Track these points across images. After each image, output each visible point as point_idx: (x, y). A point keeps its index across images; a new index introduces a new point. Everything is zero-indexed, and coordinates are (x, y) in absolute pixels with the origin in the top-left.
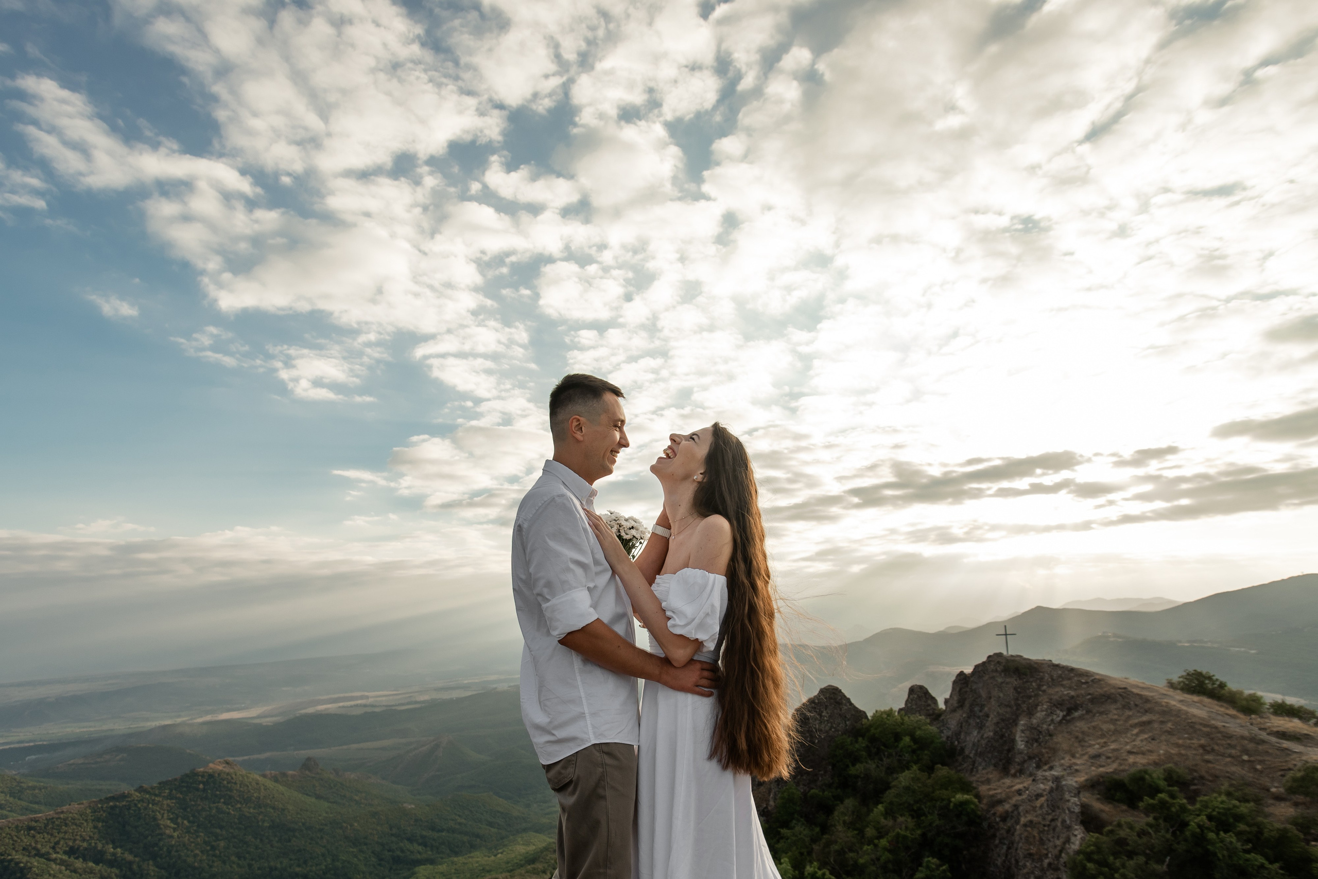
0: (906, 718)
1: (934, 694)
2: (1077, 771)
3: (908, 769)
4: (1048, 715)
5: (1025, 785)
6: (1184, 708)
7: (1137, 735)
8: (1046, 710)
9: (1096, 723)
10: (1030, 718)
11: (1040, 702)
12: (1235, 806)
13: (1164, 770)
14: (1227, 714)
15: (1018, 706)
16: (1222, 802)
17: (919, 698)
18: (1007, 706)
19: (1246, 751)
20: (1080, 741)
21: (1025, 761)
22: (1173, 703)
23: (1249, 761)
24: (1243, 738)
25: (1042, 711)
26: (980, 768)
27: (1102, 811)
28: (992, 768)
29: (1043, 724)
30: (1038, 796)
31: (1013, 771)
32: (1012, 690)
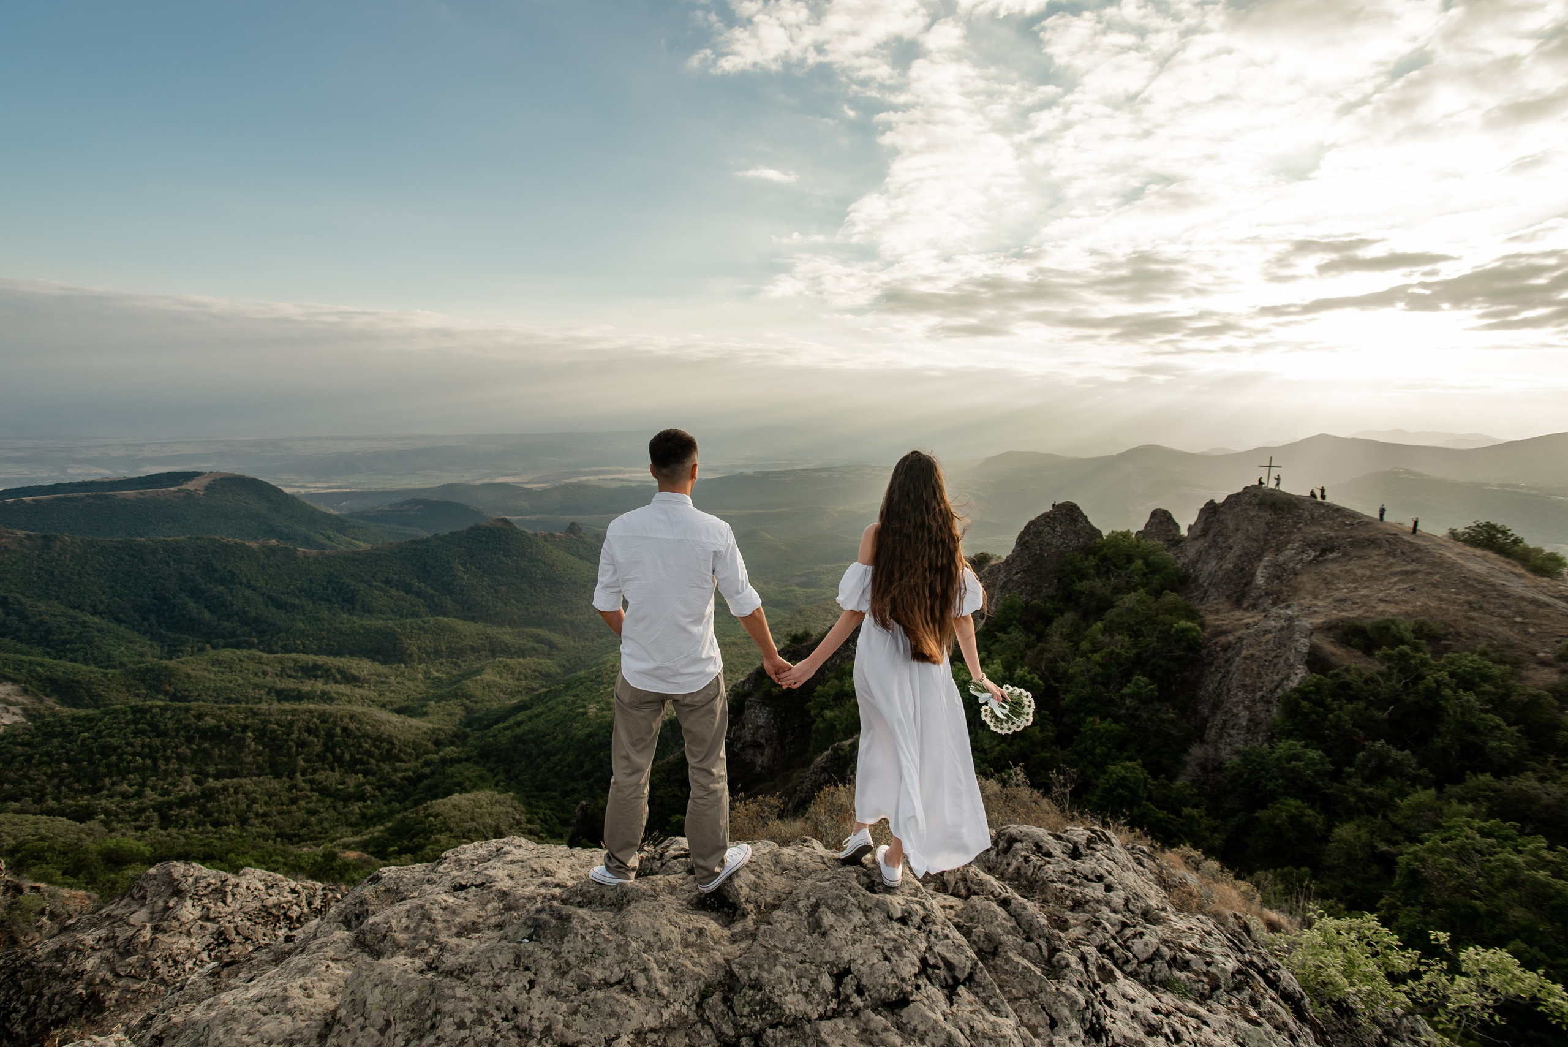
0: (1143, 542)
1: (1177, 520)
2: (1316, 612)
3: (1135, 591)
4: (1297, 554)
5: (1256, 619)
6: (1461, 562)
7: (1395, 583)
8: (1297, 549)
9: (1351, 567)
10: (1277, 555)
11: (1293, 540)
12: (1486, 667)
13: (1416, 622)
14: (1512, 572)
15: (1266, 541)
16: (1472, 661)
17: (1161, 522)
18: (1254, 540)
19: (1521, 613)
20: (1327, 583)
21: (1261, 597)
22: (1449, 554)
23: (1521, 623)
24: (1523, 598)
25: (1292, 549)
26: (1212, 598)
27: (1333, 654)
28: (1224, 598)
29: (1290, 562)
30: (1267, 632)
31: (1245, 605)
32: (1263, 525)
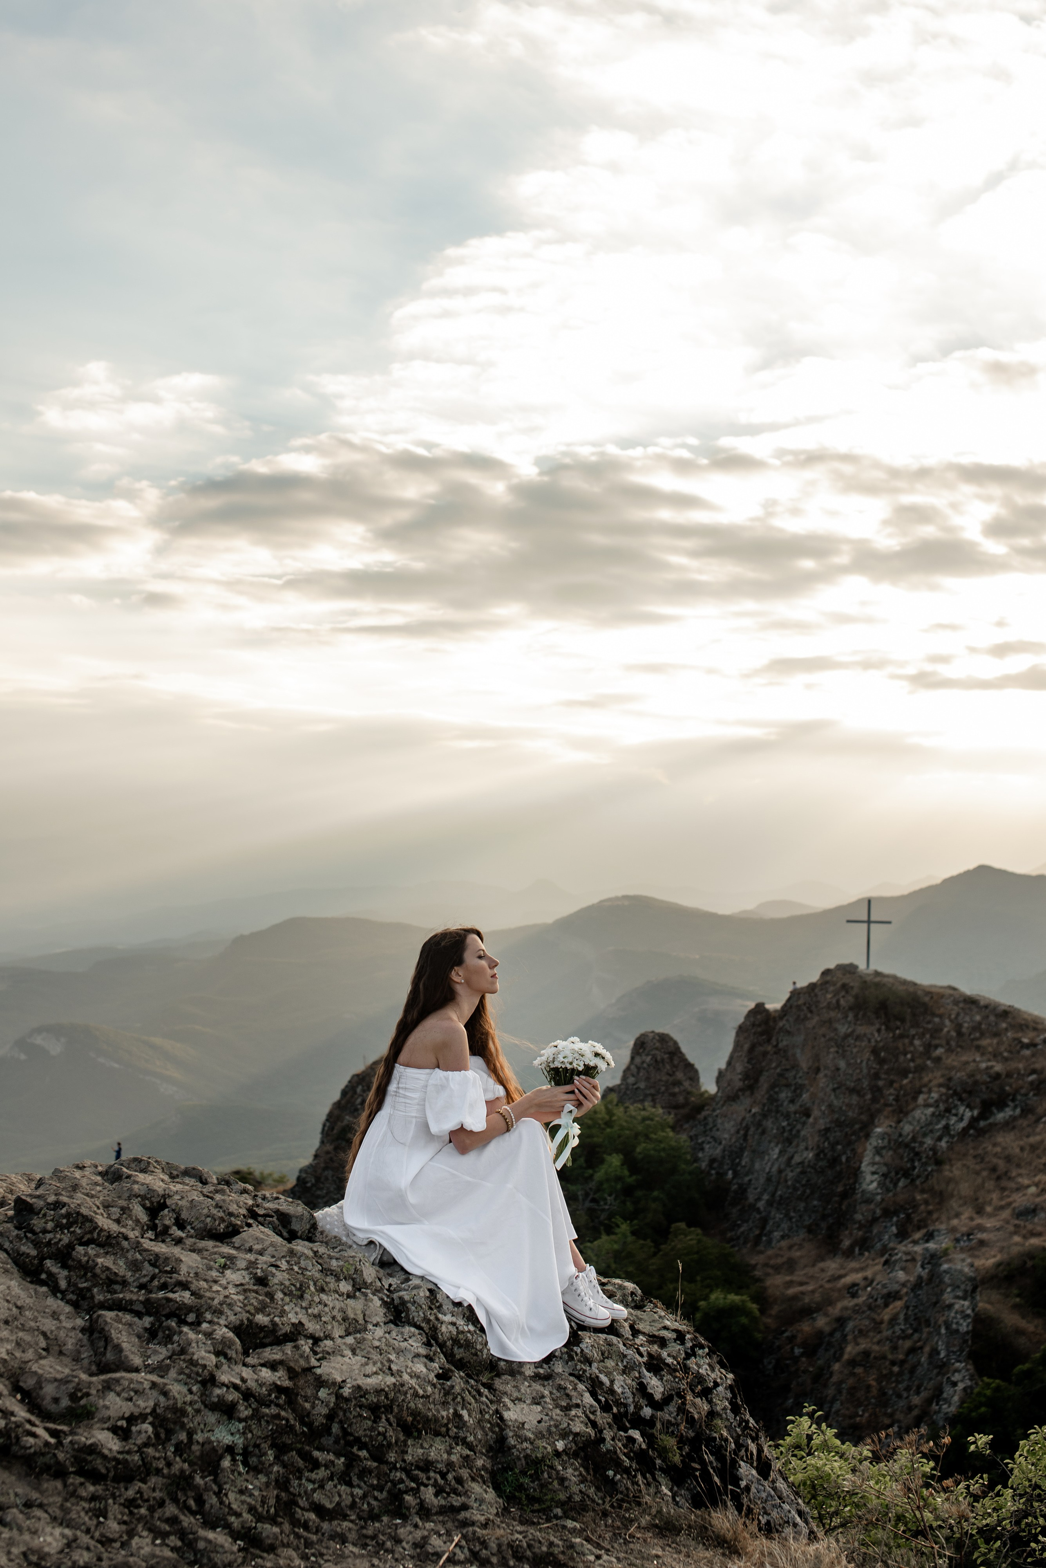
0: (619, 1112)
1: (691, 1057)
2: (982, 1243)
3: (609, 1231)
4: (937, 1116)
5: (869, 1273)
8: (936, 1104)
9: (1038, 1138)
10: (899, 1121)
11: (925, 1085)
15: (877, 1091)
17: (657, 1064)
18: (852, 1091)
20: (1000, 1177)
21: (875, 1220)
25: (927, 1106)
26: (777, 1235)
27: (1020, 1332)
28: (803, 1234)
29: (925, 1135)
30: (891, 1297)
31: (846, 1243)
32: (867, 1055)
